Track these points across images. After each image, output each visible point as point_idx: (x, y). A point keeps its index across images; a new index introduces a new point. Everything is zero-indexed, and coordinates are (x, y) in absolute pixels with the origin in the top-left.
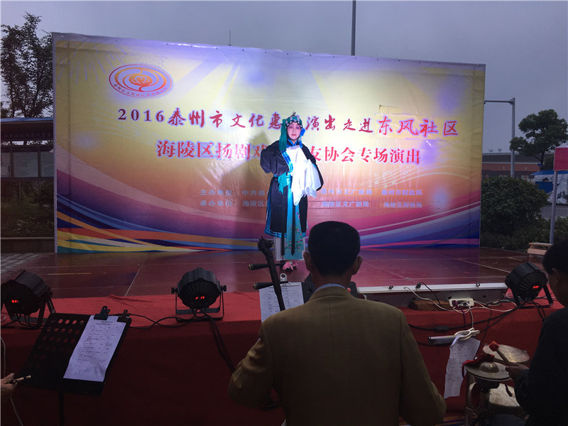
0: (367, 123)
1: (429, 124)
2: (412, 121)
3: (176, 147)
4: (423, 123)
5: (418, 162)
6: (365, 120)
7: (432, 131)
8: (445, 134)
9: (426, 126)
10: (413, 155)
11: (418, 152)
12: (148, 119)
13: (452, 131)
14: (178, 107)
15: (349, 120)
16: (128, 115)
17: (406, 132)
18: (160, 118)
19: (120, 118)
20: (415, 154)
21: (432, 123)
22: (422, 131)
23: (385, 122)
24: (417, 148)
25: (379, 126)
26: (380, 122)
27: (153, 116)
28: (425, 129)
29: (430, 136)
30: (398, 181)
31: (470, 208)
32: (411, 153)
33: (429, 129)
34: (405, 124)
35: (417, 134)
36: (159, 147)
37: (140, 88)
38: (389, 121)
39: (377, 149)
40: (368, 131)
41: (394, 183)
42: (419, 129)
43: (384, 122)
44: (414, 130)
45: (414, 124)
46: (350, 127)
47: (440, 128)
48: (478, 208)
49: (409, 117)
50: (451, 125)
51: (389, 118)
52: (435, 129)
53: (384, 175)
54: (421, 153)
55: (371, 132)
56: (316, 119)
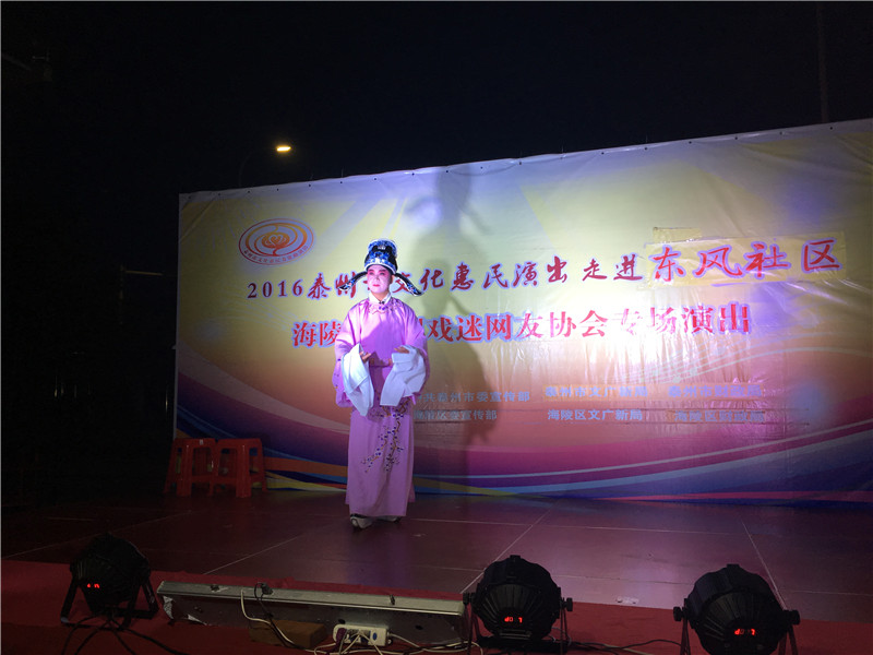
0: (628, 263)
1: (768, 252)
2: (726, 250)
3: (317, 330)
4: (752, 251)
5: (746, 328)
6: (626, 258)
7: (774, 265)
8: (806, 268)
9: (759, 257)
10: (733, 317)
11: (745, 309)
12: (283, 294)
13: (824, 262)
14: (320, 272)
15: (593, 261)
16: (259, 291)
17: (714, 273)
18: (297, 289)
20: (738, 313)
21: (775, 249)
22: (751, 267)
23: (666, 260)
24: (742, 302)
25: (653, 266)
26: (657, 259)
27: (289, 288)
28: (757, 262)
29: (771, 275)
30: (704, 368)
32: (728, 313)
33: (768, 263)
34: (711, 258)
35: (740, 273)
36: (296, 332)
37: (274, 252)
38: (676, 255)
39: (653, 309)
40: (632, 278)
41: (694, 372)
42: (744, 263)
43: (664, 257)
44: (732, 266)
45: (730, 254)
46: (596, 273)
47: (794, 258)
49: (717, 243)
50: (821, 248)
51: (674, 250)
52: (782, 260)
53: (671, 357)
54: (752, 311)
55: (640, 278)
56: (531, 266)
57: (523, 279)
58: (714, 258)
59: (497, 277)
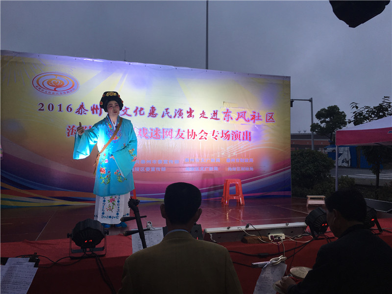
0: (215, 113)
1: (257, 115)
2: (245, 112)
4: (252, 114)
5: (250, 140)
6: (214, 111)
8: (267, 121)
9: (255, 115)
11: (250, 133)
12: (60, 110)
13: (271, 120)
14: (82, 102)
15: (203, 111)
16: (46, 107)
17: (241, 120)
19: (39, 110)
20: (248, 134)
21: (259, 114)
22: (252, 119)
23: (227, 113)
24: (249, 130)
25: (223, 115)
26: (224, 113)
27: (64, 108)
28: (254, 118)
29: (257, 122)
30: (237, 153)
31: (284, 170)
32: (245, 134)
33: (257, 118)
34: (241, 114)
35: (249, 121)
36: (68, 130)
37: (55, 89)
38: (230, 112)
39: (223, 131)
40: (216, 119)
41: (234, 154)
42: (250, 118)
44: (247, 118)
45: (246, 114)
46: (204, 116)
47: (263, 117)
48: (290, 170)
49: (243, 110)
50: (270, 115)
51: (230, 110)
52: (260, 118)
53: (228, 148)
54: (252, 134)
55: (219, 119)
56: (181, 110)
57: (178, 115)
58: (241, 115)
59: (167, 113)
